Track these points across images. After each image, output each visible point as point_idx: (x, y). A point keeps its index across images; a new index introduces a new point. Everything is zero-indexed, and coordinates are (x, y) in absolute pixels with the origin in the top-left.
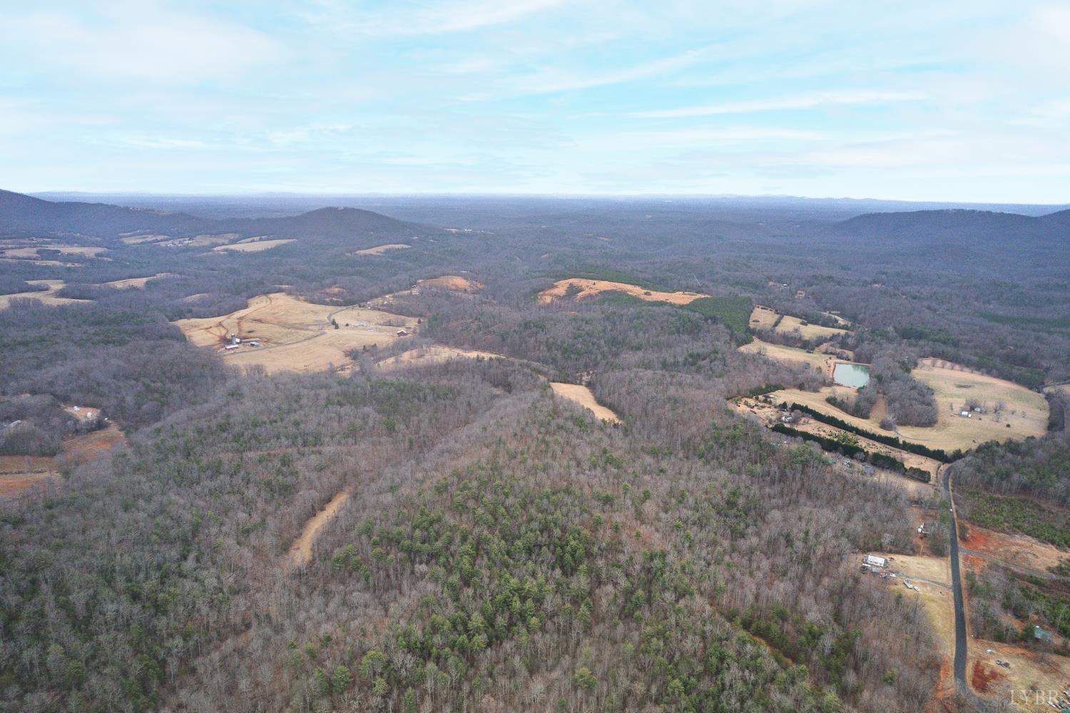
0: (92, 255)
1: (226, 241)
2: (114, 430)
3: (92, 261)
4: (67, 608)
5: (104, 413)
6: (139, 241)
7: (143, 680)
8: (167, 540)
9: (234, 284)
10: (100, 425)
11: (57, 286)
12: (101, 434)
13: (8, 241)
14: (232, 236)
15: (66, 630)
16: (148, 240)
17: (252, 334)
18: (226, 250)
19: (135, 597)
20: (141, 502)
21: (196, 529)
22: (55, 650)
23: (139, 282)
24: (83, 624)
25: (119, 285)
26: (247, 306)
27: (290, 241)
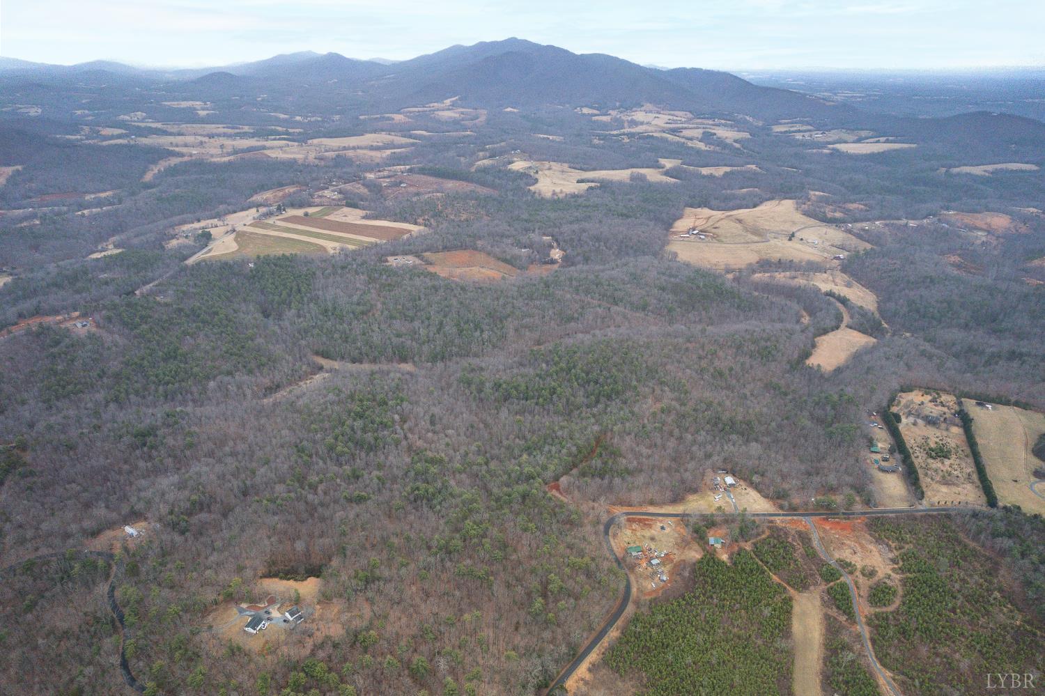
0: (730, 141)
1: (853, 138)
2: (555, 266)
3: (724, 146)
5: (563, 257)
6: (784, 130)
10: (552, 262)
11: (673, 164)
12: (548, 266)
13: (698, 121)
14: (864, 133)
16: (793, 129)
17: (714, 230)
23: (722, 171)
26: (755, 206)
27: (905, 146)
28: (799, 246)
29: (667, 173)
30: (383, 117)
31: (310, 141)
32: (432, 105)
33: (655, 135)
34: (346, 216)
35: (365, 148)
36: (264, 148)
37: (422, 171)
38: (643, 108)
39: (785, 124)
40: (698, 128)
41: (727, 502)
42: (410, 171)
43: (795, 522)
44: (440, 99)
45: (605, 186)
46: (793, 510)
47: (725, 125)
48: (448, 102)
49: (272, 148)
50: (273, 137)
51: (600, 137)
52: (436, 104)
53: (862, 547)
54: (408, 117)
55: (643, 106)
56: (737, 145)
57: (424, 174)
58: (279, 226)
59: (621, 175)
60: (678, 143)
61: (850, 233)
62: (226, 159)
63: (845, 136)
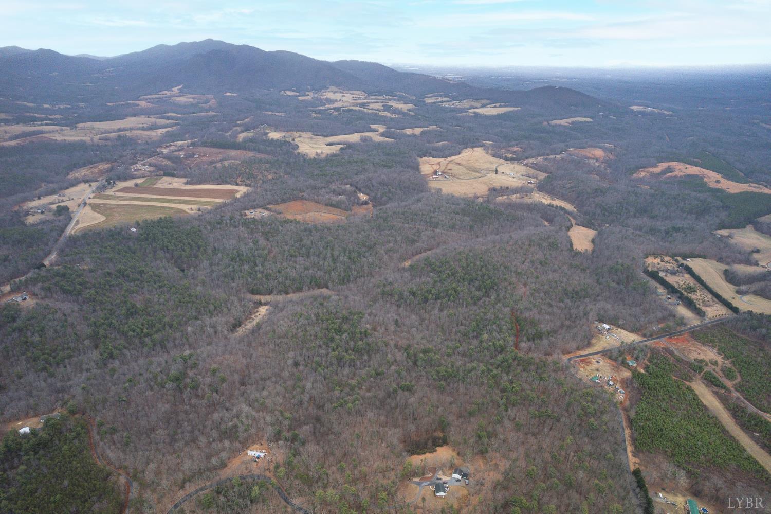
0: (405, 110)
1: (479, 105)
2: (370, 206)
3: (404, 114)
4: (332, 255)
5: (369, 199)
6: (433, 101)
7: (344, 278)
8: (364, 245)
9: (463, 138)
10: (366, 203)
11: (382, 129)
12: (365, 206)
13: (373, 97)
14: (484, 101)
15: (330, 260)
16: (438, 100)
17: (449, 171)
18: (474, 113)
19: (350, 258)
20: (363, 232)
21: (375, 244)
22: (326, 263)
23: (418, 131)
24: (334, 260)
25: (408, 132)
26: (459, 154)
27: (516, 109)
28: (503, 177)
29: (382, 135)
30: (128, 104)
31: (80, 125)
32: (164, 92)
33: (354, 108)
34: (170, 184)
35: (138, 129)
36: (42, 132)
37: (205, 144)
38: (329, 90)
39: (430, 97)
40: (377, 102)
41: (615, 340)
42: (193, 144)
43: (657, 343)
44: (169, 88)
45: (349, 146)
46: (651, 336)
47: (394, 100)
48: (175, 89)
49: (50, 132)
50: (39, 123)
51: (316, 112)
52: (166, 92)
53: (701, 350)
54: (152, 103)
55: (328, 88)
56: (412, 113)
57: (207, 146)
58: (122, 197)
59: (355, 138)
60: (373, 113)
61: (528, 166)
62: (13, 143)
63: (475, 104)
